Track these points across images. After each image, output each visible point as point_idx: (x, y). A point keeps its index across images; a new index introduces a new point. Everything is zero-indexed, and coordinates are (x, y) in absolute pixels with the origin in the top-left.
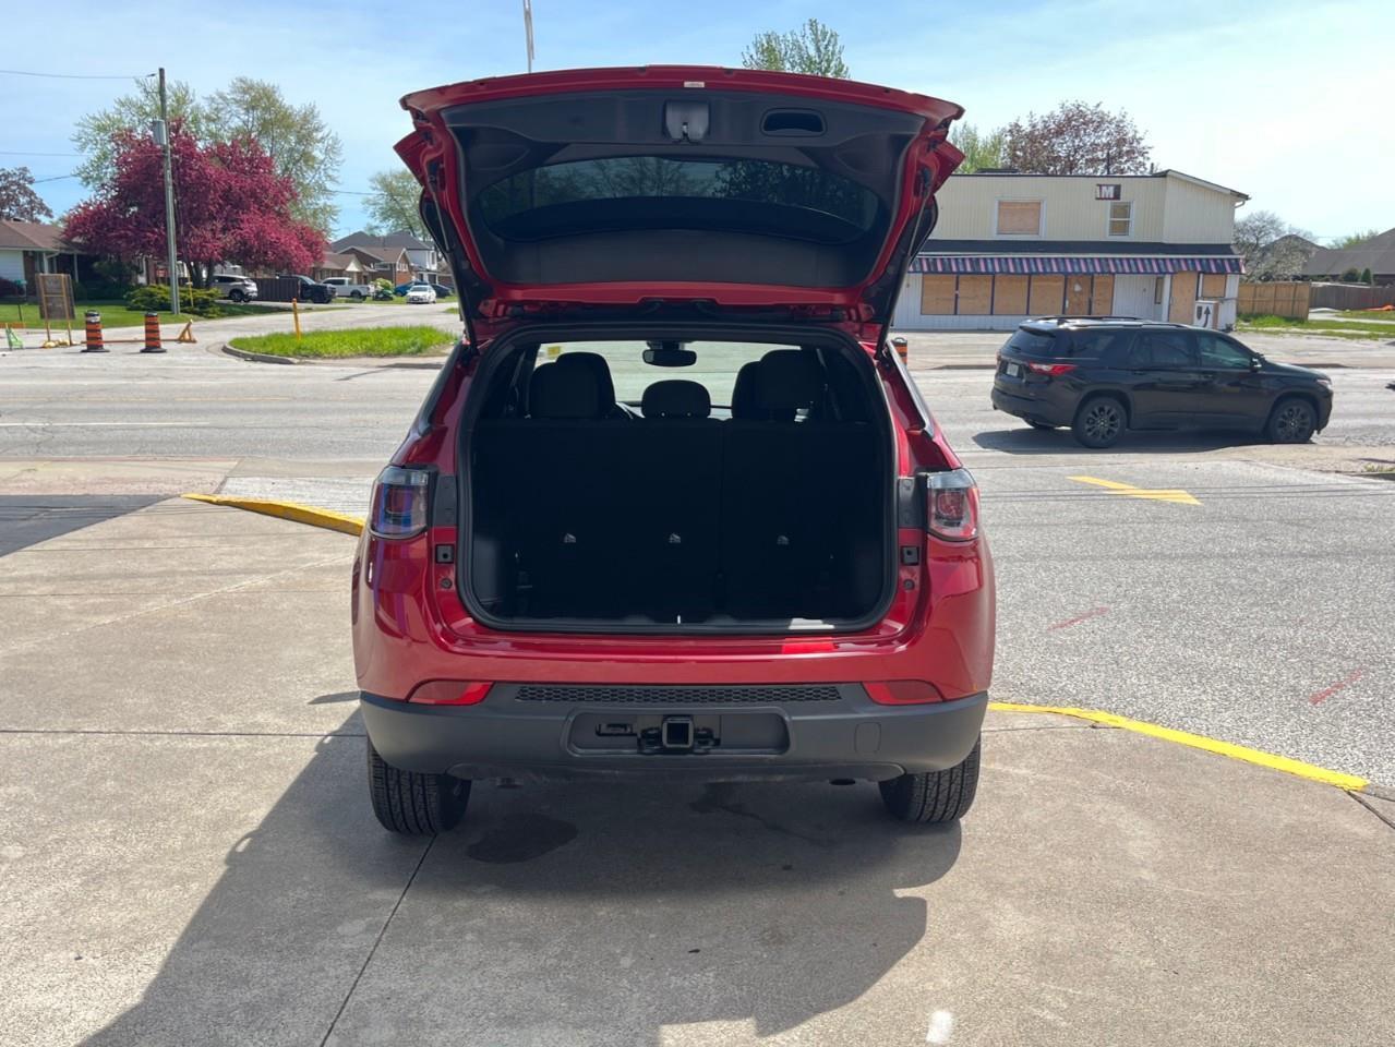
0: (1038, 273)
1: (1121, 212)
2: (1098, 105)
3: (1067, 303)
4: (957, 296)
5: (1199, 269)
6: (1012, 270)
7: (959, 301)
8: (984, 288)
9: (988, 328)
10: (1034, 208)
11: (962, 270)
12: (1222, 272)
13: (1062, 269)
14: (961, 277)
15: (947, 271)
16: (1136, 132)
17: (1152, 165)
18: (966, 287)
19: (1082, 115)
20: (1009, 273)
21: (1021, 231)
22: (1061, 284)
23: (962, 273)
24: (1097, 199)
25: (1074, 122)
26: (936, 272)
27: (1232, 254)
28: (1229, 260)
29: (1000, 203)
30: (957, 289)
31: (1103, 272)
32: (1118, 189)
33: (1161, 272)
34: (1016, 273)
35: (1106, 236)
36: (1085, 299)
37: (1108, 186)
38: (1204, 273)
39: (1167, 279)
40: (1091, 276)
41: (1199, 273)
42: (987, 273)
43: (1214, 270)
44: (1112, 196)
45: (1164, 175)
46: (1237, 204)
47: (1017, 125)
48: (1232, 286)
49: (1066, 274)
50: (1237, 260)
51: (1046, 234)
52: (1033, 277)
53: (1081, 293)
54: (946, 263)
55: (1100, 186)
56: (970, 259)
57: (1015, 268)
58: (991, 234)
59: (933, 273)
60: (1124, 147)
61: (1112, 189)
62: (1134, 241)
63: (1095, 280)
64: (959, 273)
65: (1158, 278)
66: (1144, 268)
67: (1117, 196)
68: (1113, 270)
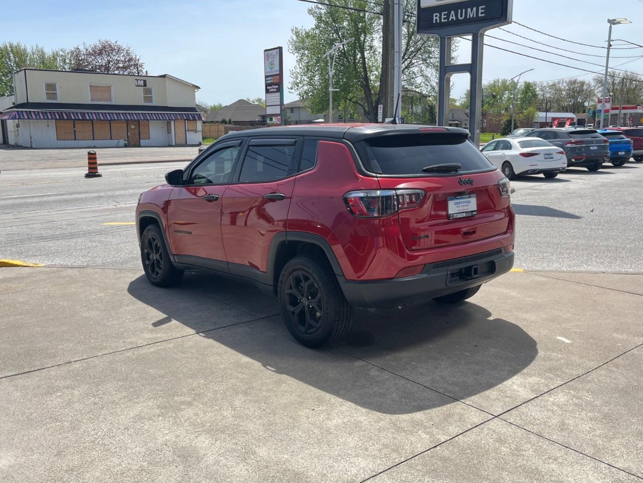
0: (114, 120)
1: (148, 91)
2: (116, 42)
3: (129, 133)
4: (75, 131)
5: (185, 118)
6: (102, 118)
7: (76, 133)
8: (88, 127)
9: (93, 146)
10: (108, 89)
11: (77, 118)
12: (194, 120)
13: (126, 118)
14: (76, 121)
15: (69, 119)
16: (136, 56)
18: (79, 127)
19: (110, 46)
20: (100, 120)
21: (102, 100)
22: (125, 125)
23: (77, 120)
24: (136, 86)
25: (105, 49)
26: (63, 119)
27: (197, 112)
28: (196, 114)
29: (90, 86)
30: (74, 127)
31: (144, 119)
32: (145, 81)
33: (169, 119)
34: (104, 120)
35: (142, 103)
36: (137, 131)
37: (141, 80)
38: (187, 120)
39: (172, 123)
40: (138, 121)
41: (185, 120)
42: (90, 120)
43: (191, 119)
44: (143, 85)
45: (164, 76)
46: (196, 90)
47: (78, 48)
48: (199, 125)
49: (127, 120)
50: (200, 114)
51: (114, 102)
52: (111, 122)
53: (134, 129)
54: (68, 115)
55: (137, 80)
56: (80, 113)
57: (104, 117)
58: (88, 101)
59: (62, 120)
60: (131, 64)
61: (142, 82)
63: (140, 123)
64: (75, 119)
65: (168, 122)
67: (145, 85)
68: (149, 118)
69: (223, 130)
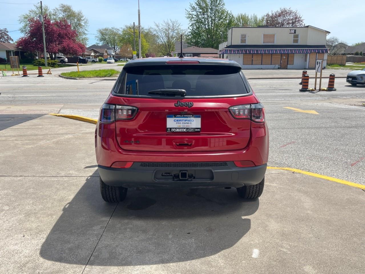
0: (274, 53)
1: (296, 37)
2: (290, 8)
3: (282, 61)
4: (252, 60)
5: (317, 52)
6: (267, 53)
7: (253, 61)
8: (260, 58)
9: (261, 68)
10: (273, 36)
12: (323, 53)
13: (280, 52)
14: (253, 55)
15: (250, 53)
16: (300, 15)
17: (304, 24)
18: (255, 58)
19: (285, 11)
20: (266, 54)
21: (269, 42)
22: (280, 56)
23: (254, 54)
24: (290, 33)
25: (283, 13)
26: (247, 53)
27: (326, 48)
28: (325, 49)
29: (264, 35)
30: (252, 58)
31: (291, 53)
32: (295, 30)
33: (306, 53)
34: (268, 54)
35: (291, 43)
36: (286, 60)
37: (293, 30)
38: (318, 53)
39: (308, 55)
40: (288, 54)
41: (317, 53)
42: (260, 54)
43: (321, 52)
44: (293, 33)
45: (307, 27)
46: (327, 34)
47: (268, 14)
48: (326, 56)
49: (281, 54)
50: (327, 49)
51: (276, 43)
52: (272, 54)
53: (285, 59)
54: (250, 51)
55: (291, 30)
56: (256, 50)
57: (268, 52)
58: (261, 43)
59: (246, 54)
60: (296, 20)
61: (294, 31)
62: (299, 44)
63: (289, 55)
64: (253, 54)
65: (306, 55)
66: (302, 52)
67: (295, 33)
68: (294, 53)
69: (345, 59)
